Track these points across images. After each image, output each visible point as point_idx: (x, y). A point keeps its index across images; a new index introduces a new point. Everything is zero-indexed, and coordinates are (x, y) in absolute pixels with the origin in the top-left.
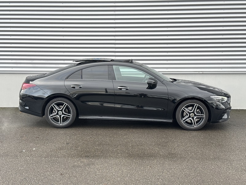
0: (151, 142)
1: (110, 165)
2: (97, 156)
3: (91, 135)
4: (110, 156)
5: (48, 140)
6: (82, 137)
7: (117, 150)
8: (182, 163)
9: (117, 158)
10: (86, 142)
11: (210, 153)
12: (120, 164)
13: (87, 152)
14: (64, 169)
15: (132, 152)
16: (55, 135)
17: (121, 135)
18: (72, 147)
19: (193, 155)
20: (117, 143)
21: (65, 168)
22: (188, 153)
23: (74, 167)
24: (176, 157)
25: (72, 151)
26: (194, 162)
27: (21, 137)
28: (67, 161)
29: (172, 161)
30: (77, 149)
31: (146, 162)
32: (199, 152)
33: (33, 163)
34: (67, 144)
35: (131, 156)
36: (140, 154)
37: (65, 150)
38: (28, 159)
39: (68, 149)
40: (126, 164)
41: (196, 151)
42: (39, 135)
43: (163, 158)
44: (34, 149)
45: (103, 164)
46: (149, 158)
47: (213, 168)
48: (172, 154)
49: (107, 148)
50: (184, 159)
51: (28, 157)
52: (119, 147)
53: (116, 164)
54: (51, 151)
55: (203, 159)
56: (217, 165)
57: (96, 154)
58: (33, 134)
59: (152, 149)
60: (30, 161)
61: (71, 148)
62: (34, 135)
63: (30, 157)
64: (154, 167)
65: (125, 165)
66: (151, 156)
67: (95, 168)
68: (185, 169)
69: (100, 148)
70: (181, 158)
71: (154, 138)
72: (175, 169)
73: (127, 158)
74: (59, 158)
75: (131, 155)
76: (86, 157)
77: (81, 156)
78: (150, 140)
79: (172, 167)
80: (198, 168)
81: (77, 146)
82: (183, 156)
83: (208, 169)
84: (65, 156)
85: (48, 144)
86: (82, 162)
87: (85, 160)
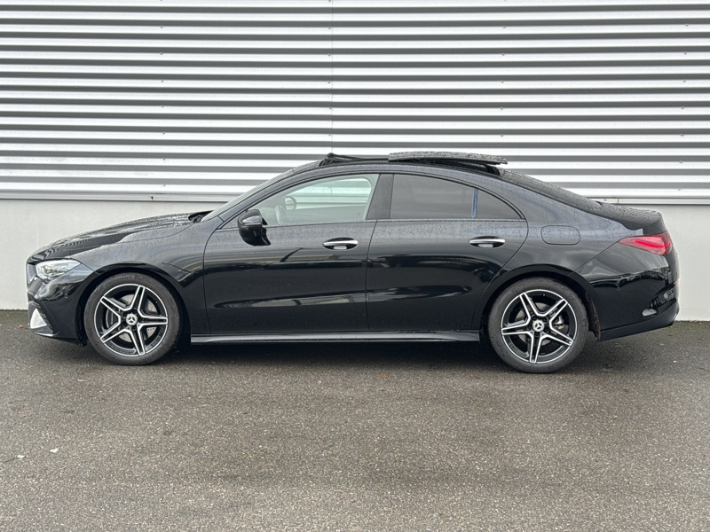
0: (446, 430)
1: (306, 508)
2: (263, 476)
3: (247, 403)
4: (307, 477)
5: (103, 418)
6: (216, 413)
7: (333, 455)
8: (550, 503)
9: (330, 483)
10: (229, 429)
11: (642, 468)
12: (339, 506)
13: (230, 463)
14: (149, 521)
15: (380, 465)
16: (126, 404)
17: (347, 403)
18: (183, 444)
19: (583, 475)
20: (331, 432)
21: (153, 516)
22: (568, 470)
23: (182, 512)
24: (527, 481)
25: (180, 460)
26: (589, 500)
27: (14, 409)
28: (161, 495)
29: (513, 497)
30: (199, 453)
31: (426, 498)
32: (605, 466)
33: (47, 501)
34: (165, 434)
35: (377, 477)
36: (409, 471)
37: (157, 453)
38: (33, 486)
39: (167, 451)
40: (360, 505)
41: (596, 461)
42: (76, 404)
43: (485, 484)
44: (55, 451)
45: (282, 504)
46: (436, 486)
47: (653, 523)
48: (516, 470)
49: (299, 449)
50: (554, 490)
51: (33, 477)
52: (338, 445)
53: (327, 505)
54: (109, 458)
55: (618, 490)
56: (668, 512)
57: (260, 468)
58: (54, 400)
59: (450, 452)
60: (38, 492)
61: (177, 449)
62: (59, 404)
63: (38, 479)
64: (452, 516)
65: (356, 511)
66: (446, 478)
67: (254, 517)
68: (557, 524)
69: (275, 448)
70: (545, 485)
71: (456, 415)
72: (526, 525)
73: (364, 482)
74: (135, 480)
75: (376, 474)
76: (225, 478)
77: (209, 477)
78: (442, 423)
79: (515, 517)
80: (603, 520)
81: (198, 441)
82: (550, 479)
83: (634, 525)
84: (154, 477)
85: (102, 432)
86: (210, 497)
87: (223, 492)
